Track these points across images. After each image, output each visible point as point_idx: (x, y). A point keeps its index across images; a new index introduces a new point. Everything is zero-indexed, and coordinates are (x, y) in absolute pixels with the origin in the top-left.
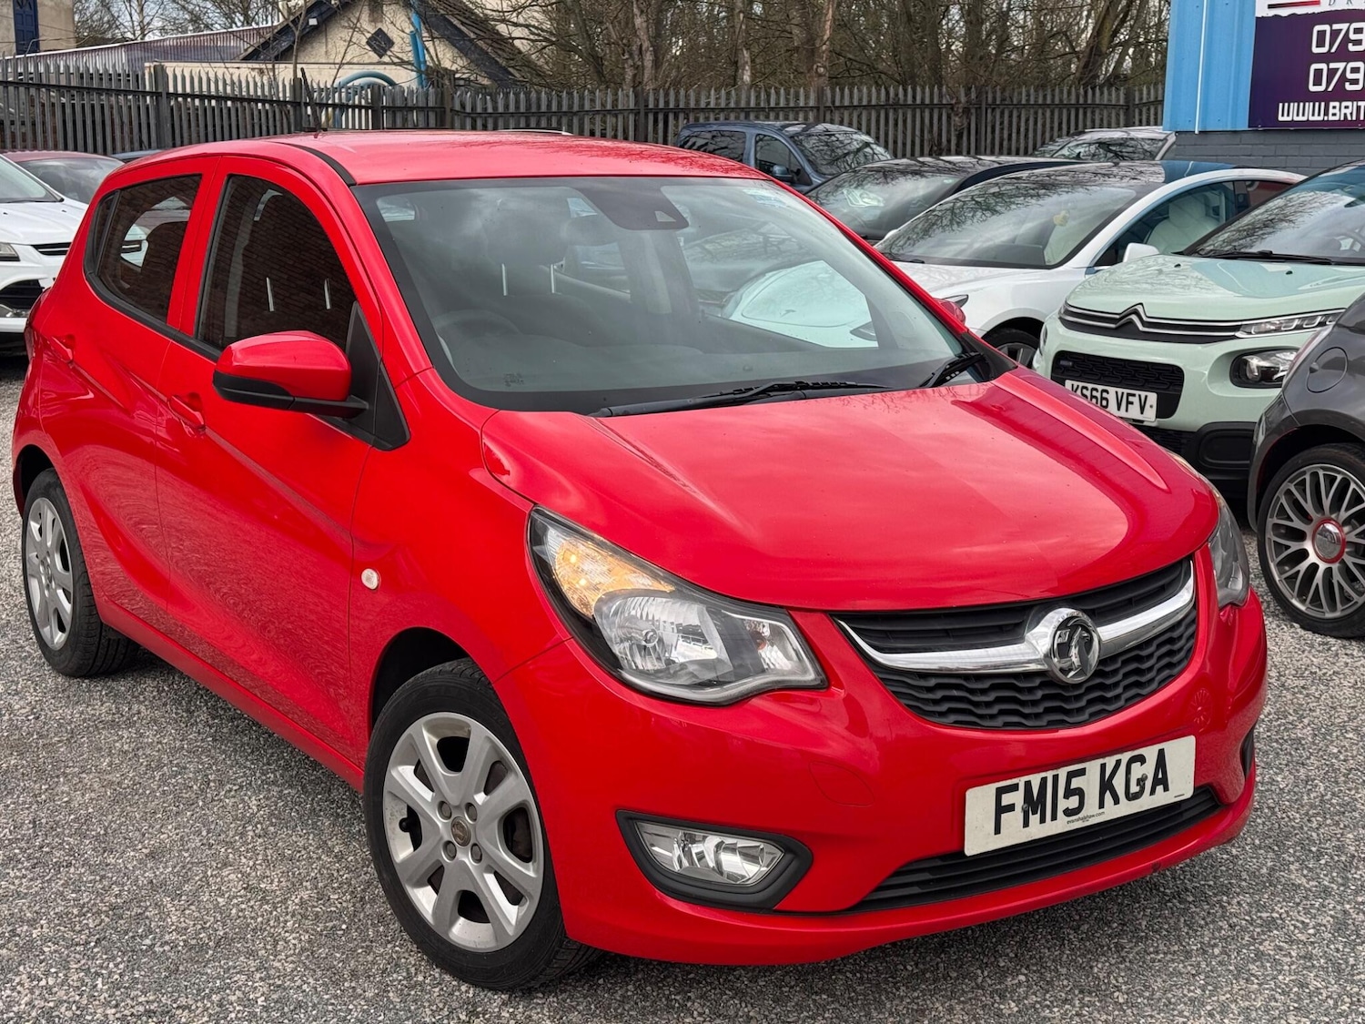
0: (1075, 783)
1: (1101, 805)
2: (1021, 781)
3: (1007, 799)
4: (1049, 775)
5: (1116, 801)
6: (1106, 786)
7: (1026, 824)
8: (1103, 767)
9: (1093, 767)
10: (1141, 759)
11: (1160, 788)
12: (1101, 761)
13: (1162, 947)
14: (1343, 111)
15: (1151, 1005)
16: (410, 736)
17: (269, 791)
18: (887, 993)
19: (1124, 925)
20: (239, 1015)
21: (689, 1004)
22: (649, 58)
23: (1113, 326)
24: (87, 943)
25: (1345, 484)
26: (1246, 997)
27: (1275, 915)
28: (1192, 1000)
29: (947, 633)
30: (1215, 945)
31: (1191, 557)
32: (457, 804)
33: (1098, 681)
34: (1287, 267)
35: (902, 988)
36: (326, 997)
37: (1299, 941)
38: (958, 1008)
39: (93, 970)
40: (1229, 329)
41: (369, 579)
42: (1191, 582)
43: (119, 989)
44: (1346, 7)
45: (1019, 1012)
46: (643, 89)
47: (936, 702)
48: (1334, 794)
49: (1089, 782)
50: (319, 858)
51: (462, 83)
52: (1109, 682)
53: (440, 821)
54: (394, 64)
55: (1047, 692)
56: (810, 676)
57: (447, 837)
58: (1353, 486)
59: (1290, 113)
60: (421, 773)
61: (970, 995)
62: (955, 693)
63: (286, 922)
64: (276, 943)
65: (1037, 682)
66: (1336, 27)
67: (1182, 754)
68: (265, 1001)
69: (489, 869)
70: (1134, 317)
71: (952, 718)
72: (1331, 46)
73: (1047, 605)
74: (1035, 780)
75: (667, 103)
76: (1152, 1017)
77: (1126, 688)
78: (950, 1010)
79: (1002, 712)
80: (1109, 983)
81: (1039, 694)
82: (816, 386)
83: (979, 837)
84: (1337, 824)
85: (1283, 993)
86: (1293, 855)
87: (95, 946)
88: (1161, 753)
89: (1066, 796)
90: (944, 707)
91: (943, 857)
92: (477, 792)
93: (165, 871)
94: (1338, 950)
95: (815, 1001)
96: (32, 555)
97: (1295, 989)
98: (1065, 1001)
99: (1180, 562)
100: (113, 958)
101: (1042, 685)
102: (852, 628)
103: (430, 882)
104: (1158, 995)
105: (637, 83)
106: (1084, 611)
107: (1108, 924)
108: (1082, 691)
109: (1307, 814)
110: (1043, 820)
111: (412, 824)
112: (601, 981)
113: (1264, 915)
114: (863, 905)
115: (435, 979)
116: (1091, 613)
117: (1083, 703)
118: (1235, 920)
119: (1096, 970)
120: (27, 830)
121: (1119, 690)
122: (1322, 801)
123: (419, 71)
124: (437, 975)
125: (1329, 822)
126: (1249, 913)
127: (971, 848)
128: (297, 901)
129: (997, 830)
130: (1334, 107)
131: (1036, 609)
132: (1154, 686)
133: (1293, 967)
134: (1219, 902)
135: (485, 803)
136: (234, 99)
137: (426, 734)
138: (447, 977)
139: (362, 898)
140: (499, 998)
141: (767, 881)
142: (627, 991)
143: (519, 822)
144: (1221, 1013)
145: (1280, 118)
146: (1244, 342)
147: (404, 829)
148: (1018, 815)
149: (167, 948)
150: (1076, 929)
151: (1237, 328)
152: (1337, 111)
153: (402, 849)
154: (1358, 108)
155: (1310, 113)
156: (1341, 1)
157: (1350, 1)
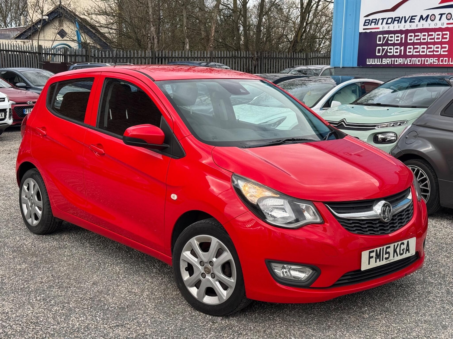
0: (388, 250)
1: (394, 257)
2: (375, 249)
3: (372, 255)
4: (382, 248)
5: (397, 256)
6: (395, 251)
7: (376, 262)
8: (394, 245)
9: (392, 246)
10: (403, 244)
11: (407, 252)
12: (394, 244)
13: (401, 299)
14: (387, 61)
15: (405, 314)
16: (190, 242)
17: (120, 265)
18: (330, 314)
19: (389, 294)
20: (145, 325)
21: (275, 318)
22: (156, 40)
23: (336, 125)
24: (88, 308)
25: (418, 171)
26: (429, 311)
27: (429, 290)
28: (415, 313)
29: (353, 208)
30: (416, 298)
31: (410, 187)
32: (206, 261)
33: (392, 221)
34: (386, 108)
35: (334, 312)
36: (168, 320)
37: (439, 297)
38: (352, 317)
39: (94, 315)
40: (373, 126)
41: (174, 197)
42: (411, 193)
43: (104, 320)
44: (388, 30)
45: (369, 317)
46: (154, 51)
47: (352, 227)
48: (432, 259)
49: (391, 250)
50: (146, 283)
51: (92, 47)
52: (395, 222)
53: (200, 267)
54: (71, 41)
55: (380, 224)
56: (318, 220)
57: (203, 271)
58: (420, 171)
59: (370, 62)
60: (193, 253)
61: (353, 313)
62: (357, 225)
63: (145, 300)
64: (146, 307)
65: (377, 222)
66: (384, 36)
67: (413, 241)
68: (150, 321)
69: (217, 280)
70: (343, 123)
71: (357, 232)
72: (383, 42)
73: (379, 200)
74: (378, 249)
75: (162, 55)
76: (406, 317)
77: (399, 223)
78: (350, 317)
79: (369, 230)
80: (391, 309)
81: (378, 225)
82: (297, 140)
83: (365, 266)
84: (436, 266)
85: (439, 310)
86: (428, 275)
87: (90, 309)
88: (408, 241)
89: (385, 254)
90: (355, 229)
91: (354, 271)
92: (213, 258)
93: (101, 288)
94: (450, 299)
95: (310, 316)
96: (24, 196)
97: (442, 309)
98: (381, 314)
99: (407, 189)
100: (98, 312)
101: (379, 223)
102: (330, 207)
103: (195, 286)
104: (405, 311)
105: (152, 48)
106: (388, 202)
107: (385, 294)
108: (388, 224)
109: (427, 264)
110: (380, 261)
111: (190, 269)
112: (247, 313)
113: (426, 290)
114: (334, 285)
115: (198, 314)
116: (391, 202)
117: (388, 228)
118: (419, 292)
119: (386, 306)
120: (51, 278)
121: (397, 224)
122: (429, 260)
123: (79, 43)
124: (198, 313)
125: (434, 266)
126: (422, 290)
127: (363, 269)
128: (146, 295)
129: (369, 264)
130: (384, 60)
131: (376, 201)
132: (405, 223)
133: (439, 303)
134: (413, 287)
135: (216, 261)
136: (19, 52)
137: (195, 241)
138: (202, 313)
139: (165, 294)
140: (219, 319)
141: (308, 279)
142: (256, 315)
143: (227, 266)
144: (424, 315)
145: (367, 63)
146: (377, 130)
147: (186, 270)
148: (374, 259)
149: (113, 309)
150: (376, 295)
151: (375, 126)
153: (186, 276)
155: (377, 62)
156: (386, 28)
157: (389, 28)
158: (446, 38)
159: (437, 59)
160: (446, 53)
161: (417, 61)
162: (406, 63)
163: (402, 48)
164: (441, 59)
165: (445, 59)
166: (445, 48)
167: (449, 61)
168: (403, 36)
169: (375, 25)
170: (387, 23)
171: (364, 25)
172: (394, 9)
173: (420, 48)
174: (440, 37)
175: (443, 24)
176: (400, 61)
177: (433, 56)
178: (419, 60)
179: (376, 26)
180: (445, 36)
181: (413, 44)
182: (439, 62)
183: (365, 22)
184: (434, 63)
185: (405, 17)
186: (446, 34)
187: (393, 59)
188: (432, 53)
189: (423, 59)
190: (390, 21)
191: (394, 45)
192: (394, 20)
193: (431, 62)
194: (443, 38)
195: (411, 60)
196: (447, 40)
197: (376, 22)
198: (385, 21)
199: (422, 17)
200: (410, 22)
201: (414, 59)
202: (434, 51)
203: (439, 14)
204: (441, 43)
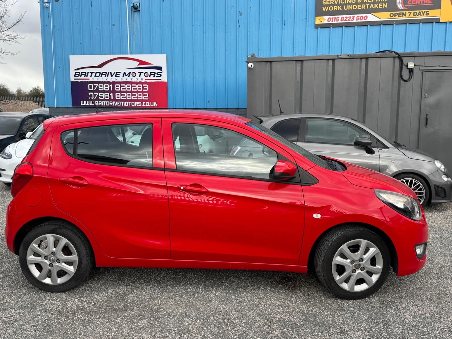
14: (99, 103)
44: (97, 81)
59: (84, 103)
66: (94, 85)
72: (94, 89)
130: (97, 102)
145: (82, 104)
152: (98, 103)
154: (103, 103)
155: (90, 104)
156: (95, 79)
157: (98, 79)
158: (146, 89)
159: (141, 102)
160: (147, 99)
161: (125, 104)
162: (116, 105)
163: (112, 94)
164: (144, 103)
165: (146, 103)
166: (146, 95)
167: (150, 104)
168: (111, 86)
169: (85, 76)
170: (95, 76)
171: (75, 76)
172: (101, 66)
173: (126, 95)
174: (141, 88)
175: (142, 79)
176: (111, 103)
177: (138, 101)
178: (126, 103)
179: (86, 78)
180: (145, 88)
181: (120, 92)
182: (142, 104)
183: (75, 74)
184: (139, 106)
185: (111, 73)
186: (146, 86)
187: (105, 102)
188: (136, 99)
189: (130, 102)
190: (98, 74)
191: (104, 92)
192: (101, 74)
193: (136, 105)
194: (143, 89)
195: (120, 103)
196: (147, 90)
197: (86, 74)
198: (94, 74)
199: (125, 73)
200: (116, 76)
201: (122, 102)
202: (137, 97)
203: (139, 73)
204: (142, 92)
